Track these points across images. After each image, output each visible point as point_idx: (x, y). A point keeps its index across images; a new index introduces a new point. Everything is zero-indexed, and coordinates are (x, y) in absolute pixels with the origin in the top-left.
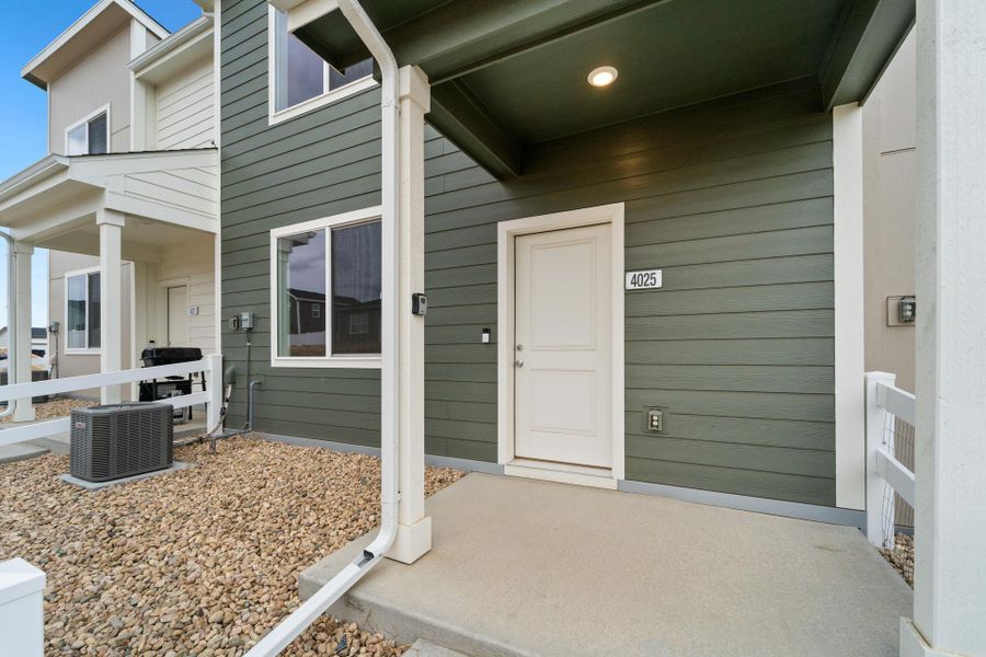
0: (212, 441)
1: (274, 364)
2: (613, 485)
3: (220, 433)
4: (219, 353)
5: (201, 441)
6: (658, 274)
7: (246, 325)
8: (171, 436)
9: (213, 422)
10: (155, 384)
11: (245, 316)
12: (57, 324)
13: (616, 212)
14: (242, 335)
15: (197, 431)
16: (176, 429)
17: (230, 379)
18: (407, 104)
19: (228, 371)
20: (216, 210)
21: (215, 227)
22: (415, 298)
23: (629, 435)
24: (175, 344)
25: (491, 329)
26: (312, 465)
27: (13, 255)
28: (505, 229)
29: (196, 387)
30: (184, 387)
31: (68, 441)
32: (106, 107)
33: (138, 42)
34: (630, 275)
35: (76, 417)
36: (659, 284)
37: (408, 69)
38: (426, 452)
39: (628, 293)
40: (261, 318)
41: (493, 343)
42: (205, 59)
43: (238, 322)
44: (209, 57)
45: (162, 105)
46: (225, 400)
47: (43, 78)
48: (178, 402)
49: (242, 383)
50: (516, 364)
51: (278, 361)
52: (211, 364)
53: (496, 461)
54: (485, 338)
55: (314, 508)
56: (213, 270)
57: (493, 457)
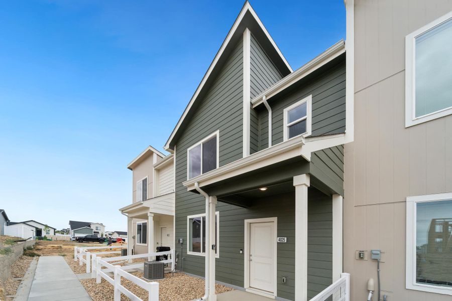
0: (173, 273)
1: (188, 253)
2: (274, 298)
3: (174, 271)
4: (174, 249)
5: (170, 273)
6: (286, 239)
7: (181, 242)
8: (164, 270)
9: (173, 268)
10: (160, 256)
11: (181, 239)
12: (135, 236)
13: (275, 219)
14: (180, 244)
15: (169, 270)
16: (165, 269)
17: (177, 256)
18: (211, 204)
19: (177, 254)
20: (174, 209)
21: (174, 214)
22: (212, 246)
23: (278, 284)
24: (164, 246)
25: (243, 250)
26: (196, 282)
27: (129, 221)
28: (246, 221)
29: (169, 258)
30: (166, 257)
31: (143, 269)
32: (147, 177)
33: (155, 160)
34: (278, 238)
35: (145, 264)
36: (286, 241)
37: (211, 197)
38: (216, 280)
39: (278, 243)
40: (184, 240)
41: (243, 253)
42: (171, 163)
43: (179, 241)
44: (173, 162)
45: (160, 175)
46: (176, 262)
47: (131, 168)
48: (164, 262)
49: (180, 258)
50: (250, 260)
51: (189, 253)
52: (172, 252)
53: (243, 287)
54: (241, 252)
55: (195, 291)
56: (173, 224)
57: (243, 286)
